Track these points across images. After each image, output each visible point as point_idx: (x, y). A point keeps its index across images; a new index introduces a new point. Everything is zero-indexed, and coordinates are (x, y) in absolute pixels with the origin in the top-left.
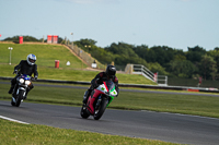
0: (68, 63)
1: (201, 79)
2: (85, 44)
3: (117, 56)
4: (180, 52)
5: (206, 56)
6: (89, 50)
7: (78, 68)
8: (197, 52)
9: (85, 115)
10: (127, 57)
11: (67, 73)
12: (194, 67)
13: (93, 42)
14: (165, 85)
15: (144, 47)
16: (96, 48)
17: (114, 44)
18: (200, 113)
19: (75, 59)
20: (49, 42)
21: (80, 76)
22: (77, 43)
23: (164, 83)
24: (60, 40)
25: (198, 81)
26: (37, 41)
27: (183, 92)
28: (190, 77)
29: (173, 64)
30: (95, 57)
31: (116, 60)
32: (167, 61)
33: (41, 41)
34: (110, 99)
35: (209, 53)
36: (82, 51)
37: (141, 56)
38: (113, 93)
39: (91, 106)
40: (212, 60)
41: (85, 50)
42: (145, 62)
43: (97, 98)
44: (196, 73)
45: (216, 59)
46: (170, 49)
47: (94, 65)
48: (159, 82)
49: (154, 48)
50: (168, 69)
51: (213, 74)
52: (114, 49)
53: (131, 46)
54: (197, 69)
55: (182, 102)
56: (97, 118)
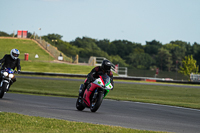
0: (37, 56)
1: (158, 70)
2: (52, 39)
3: (82, 49)
4: (139, 46)
5: (162, 49)
6: (56, 44)
7: (45, 60)
8: (154, 46)
9: (80, 108)
10: (90, 50)
11: (36, 65)
12: (152, 59)
13: (59, 37)
14: (126, 76)
15: (106, 41)
16: (62, 42)
17: (78, 39)
18: (157, 101)
19: (42, 52)
20: (19, 36)
21: (47, 68)
22: (44, 38)
23: (124, 73)
24: (29, 35)
25: (155, 72)
26: (8, 35)
27: (141, 82)
28: (148, 69)
29: (132, 57)
30: (61, 51)
31: (80, 53)
32: (127, 54)
33: (11, 36)
34: (106, 92)
35: (165, 47)
36: (49, 45)
37: (103, 49)
38: (109, 86)
39: (87, 99)
40: (168, 52)
41: (52, 44)
42: (107, 54)
43: (93, 92)
44: (153, 64)
45: (172, 51)
46: (130, 43)
47: (60, 58)
48: (120, 73)
49: (115, 42)
50: (128, 61)
51: (169, 66)
52: (79, 43)
53: (94, 40)
54: (155, 62)
55: (141, 91)
56: (94, 110)
